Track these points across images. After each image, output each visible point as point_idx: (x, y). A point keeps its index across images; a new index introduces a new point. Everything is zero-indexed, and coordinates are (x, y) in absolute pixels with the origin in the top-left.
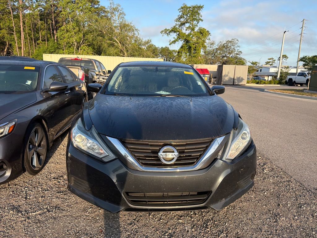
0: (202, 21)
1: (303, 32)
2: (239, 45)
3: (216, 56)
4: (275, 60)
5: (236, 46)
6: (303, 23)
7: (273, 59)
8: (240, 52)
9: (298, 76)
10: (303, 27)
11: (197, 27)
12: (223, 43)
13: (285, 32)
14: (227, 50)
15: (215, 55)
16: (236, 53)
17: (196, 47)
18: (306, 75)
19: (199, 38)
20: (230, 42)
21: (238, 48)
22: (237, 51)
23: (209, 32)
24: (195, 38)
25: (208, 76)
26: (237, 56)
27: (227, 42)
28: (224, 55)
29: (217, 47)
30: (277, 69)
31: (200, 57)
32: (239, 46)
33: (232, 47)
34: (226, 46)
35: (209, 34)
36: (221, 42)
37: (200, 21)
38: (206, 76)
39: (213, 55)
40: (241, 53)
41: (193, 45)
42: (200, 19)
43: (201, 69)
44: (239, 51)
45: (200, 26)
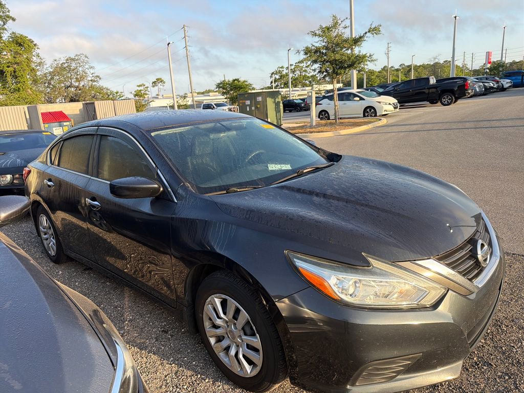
0: (14, 20)
1: (187, 44)
2: (92, 65)
3: (54, 87)
4: (147, 87)
5: (87, 66)
6: (185, 31)
7: (144, 85)
8: (98, 76)
9: (203, 109)
10: (186, 37)
11: (5, 31)
12: (61, 63)
13: (169, 43)
14: (71, 75)
15: (49, 84)
16: (90, 79)
17: (15, 72)
18: (214, 107)
19: (16, 53)
20: (73, 60)
21: (92, 71)
22: (91, 76)
23: (33, 41)
24: (9, 54)
25: (68, 123)
26: (94, 84)
27: (67, 60)
28: (68, 84)
29: (51, 70)
30: (172, 101)
31: (29, 90)
32: (92, 67)
33: (81, 69)
34: (67, 67)
35: (35, 45)
36: (55, 60)
37: (11, 21)
38: (65, 124)
39: (46, 85)
40: (100, 79)
41: (8, 67)
42: (8, 17)
43: (49, 112)
44: (96, 75)
45: (11, 29)
